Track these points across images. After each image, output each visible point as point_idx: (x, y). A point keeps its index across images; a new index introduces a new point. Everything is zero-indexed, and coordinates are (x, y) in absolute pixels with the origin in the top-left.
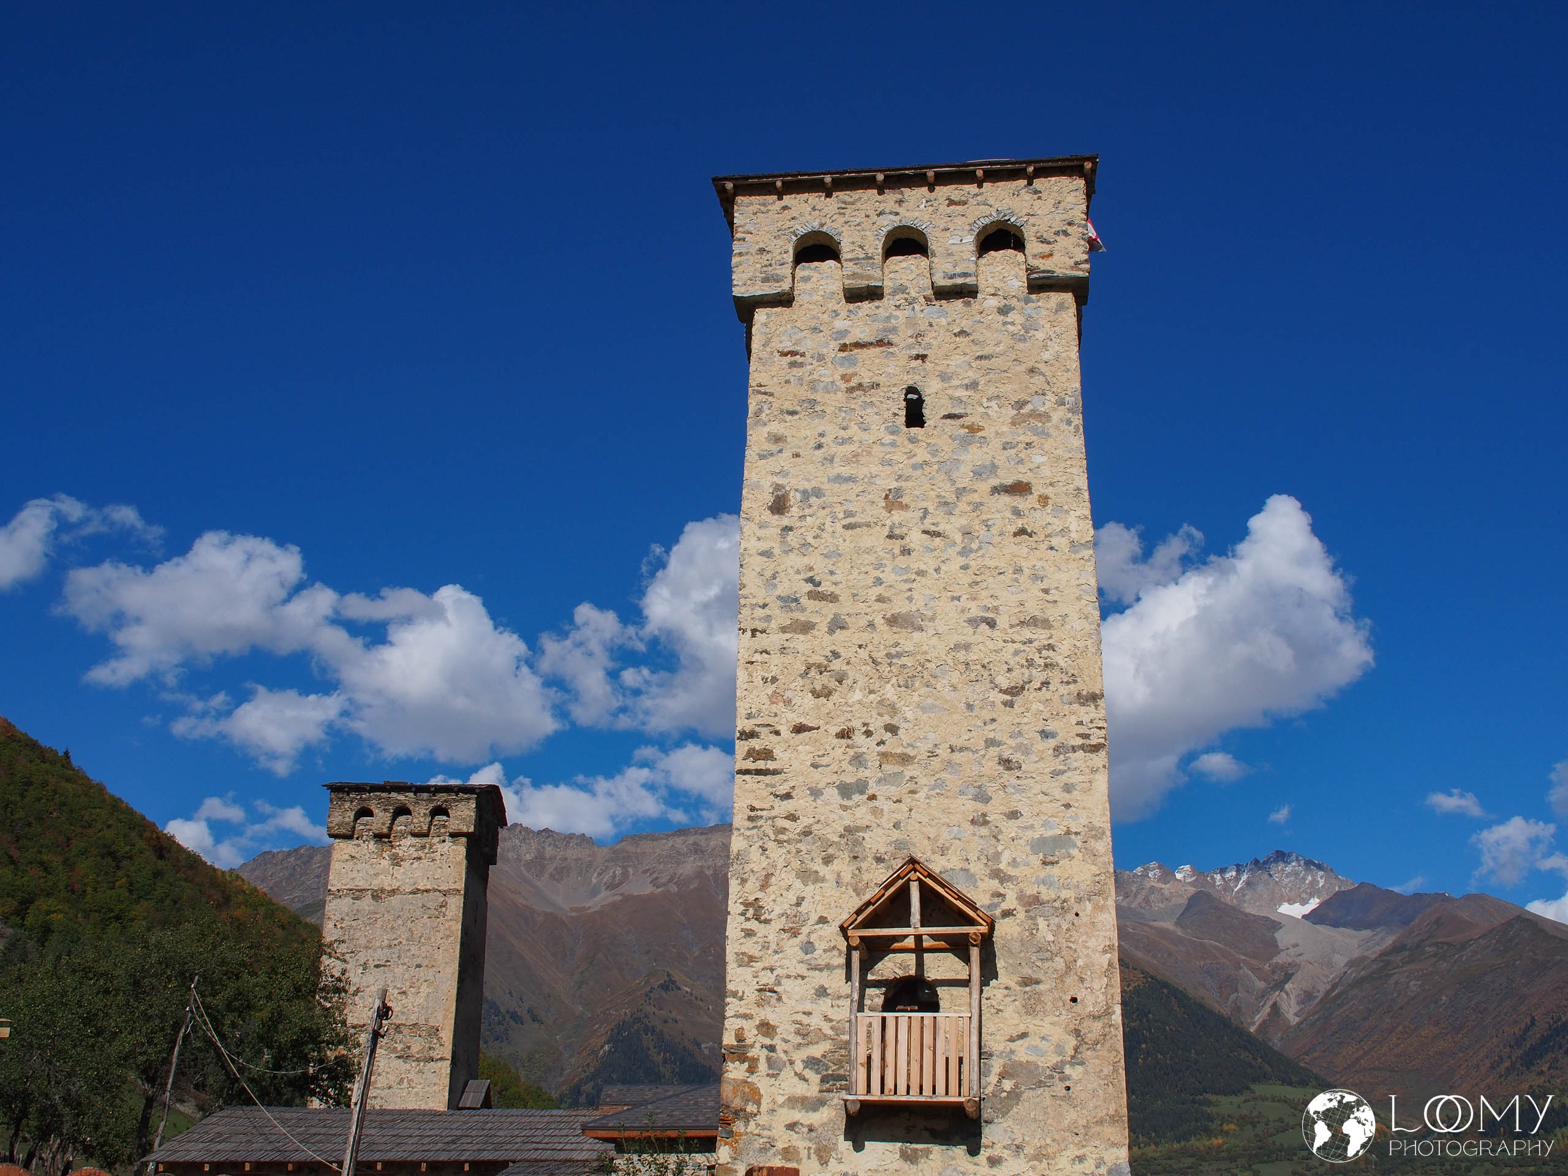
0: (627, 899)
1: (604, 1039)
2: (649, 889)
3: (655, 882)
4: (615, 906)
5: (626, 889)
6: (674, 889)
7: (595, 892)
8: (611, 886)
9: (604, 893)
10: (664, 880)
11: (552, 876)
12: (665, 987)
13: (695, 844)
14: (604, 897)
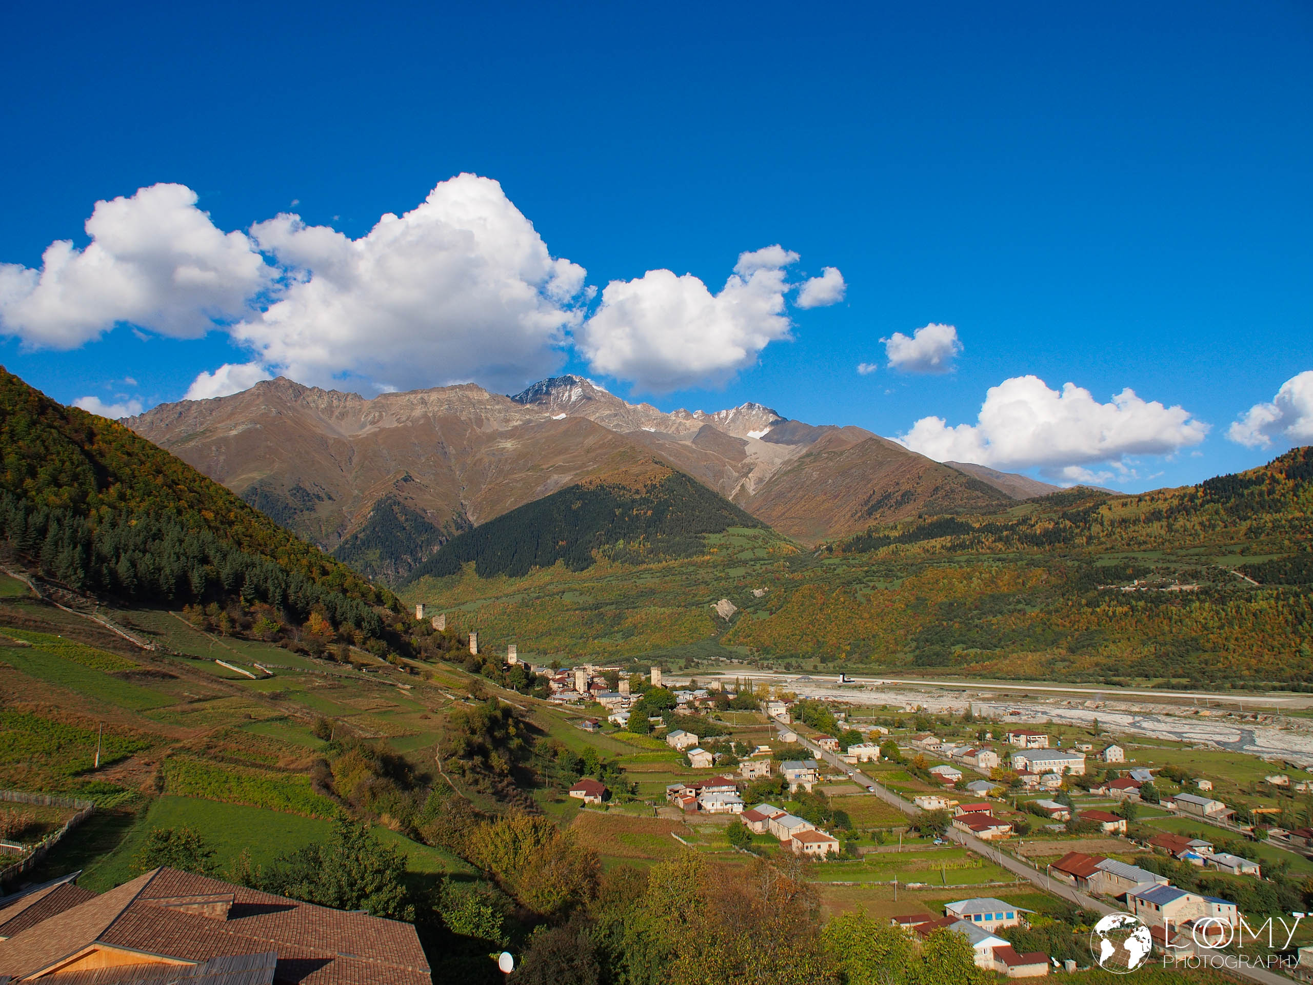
0: (382, 430)
1: (370, 509)
2: (395, 425)
3: (398, 420)
4: (375, 434)
5: (380, 424)
6: (409, 424)
7: (363, 426)
8: (373, 423)
9: (368, 427)
10: (404, 419)
11: (337, 417)
12: (405, 480)
13: (422, 398)
14: (369, 429)
